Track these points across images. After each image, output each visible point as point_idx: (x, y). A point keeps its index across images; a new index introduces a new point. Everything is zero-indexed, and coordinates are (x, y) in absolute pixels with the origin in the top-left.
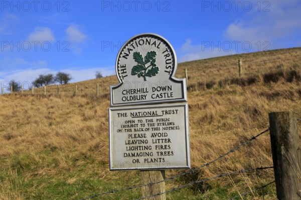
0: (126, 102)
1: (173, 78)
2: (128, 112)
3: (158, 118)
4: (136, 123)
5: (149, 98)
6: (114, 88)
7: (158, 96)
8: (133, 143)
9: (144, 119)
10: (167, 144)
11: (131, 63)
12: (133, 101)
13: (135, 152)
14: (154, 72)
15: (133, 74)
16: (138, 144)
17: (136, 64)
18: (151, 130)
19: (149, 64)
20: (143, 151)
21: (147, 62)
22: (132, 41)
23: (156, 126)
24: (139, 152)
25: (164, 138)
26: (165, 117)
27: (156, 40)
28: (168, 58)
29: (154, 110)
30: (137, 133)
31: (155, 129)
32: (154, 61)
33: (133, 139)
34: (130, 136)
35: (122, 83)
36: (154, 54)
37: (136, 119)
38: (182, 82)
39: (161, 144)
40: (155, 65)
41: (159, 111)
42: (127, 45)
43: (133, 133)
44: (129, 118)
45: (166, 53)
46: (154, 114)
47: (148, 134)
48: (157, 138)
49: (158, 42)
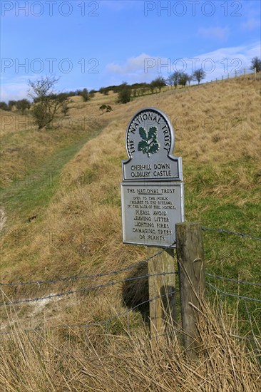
0: (135, 178)
1: (170, 156)
2: (135, 188)
3: (159, 196)
4: (142, 199)
5: (151, 176)
6: (124, 163)
7: (158, 174)
8: (139, 219)
9: (147, 196)
10: (166, 223)
11: (137, 138)
12: (139, 177)
13: (141, 228)
14: (154, 149)
15: (139, 150)
16: (143, 221)
17: (141, 139)
18: (153, 207)
19: (151, 140)
20: (147, 228)
21: (150, 137)
22: (137, 115)
23: (157, 205)
24: (144, 228)
25: (164, 217)
26: (164, 195)
27: (157, 115)
28: (166, 135)
29: (155, 188)
30: (142, 209)
31: (157, 207)
32: (155, 137)
33: (140, 216)
34: (137, 212)
35: (131, 159)
37: (141, 196)
38: (177, 160)
39: (161, 222)
40: (156, 142)
41: (159, 190)
42: (134, 120)
43: (139, 209)
44: (136, 195)
45: (165, 129)
46: (155, 193)
47: (151, 211)
48: (158, 216)
49: (158, 117)
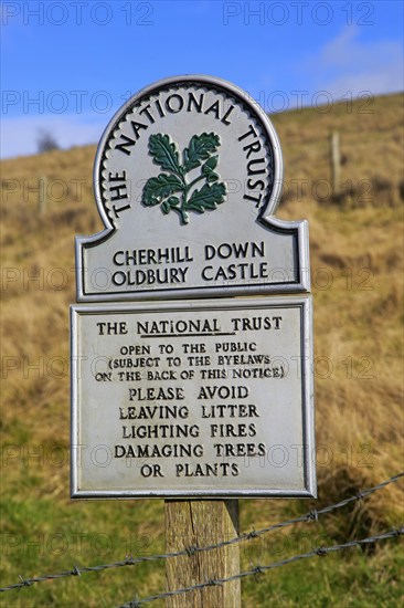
0: (125, 288)
1: (269, 218)
2: (131, 321)
3: (221, 340)
4: (154, 352)
5: (193, 279)
6: (87, 245)
7: (221, 272)
8: (142, 414)
9: (177, 343)
10: (247, 421)
11: (140, 167)
12: (145, 286)
13: (150, 442)
14: (211, 197)
15: (147, 201)
16: (156, 420)
17: (156, 171)
18: (197, 375)
19: (197, 172)
20: (171, 442)
21: (190, 166)
22: (146, 97)
23: (214, 365)
24: (161, 442)
25: (237, 402)
26: (242, 337)
27: (220, 97)
28: (254, 156)
29: (210, 316)
30: (156, 384)
31: (212, 374)
32: (213, 163)
33: (145, 404)
34: (135, 392)
35: (114, 230)
36: (210, 141)
37: (154, 344)
38: (294, 232)
39: (227, 420)
40: (216, 177)
41: (224, 320)
42: (130, 111)
43: (144, 384)
44: (132, 338)
45: (250, 140)
46: (208, 329)
47: (191, 388)
48: (217, 400)
49: (225, 104)
